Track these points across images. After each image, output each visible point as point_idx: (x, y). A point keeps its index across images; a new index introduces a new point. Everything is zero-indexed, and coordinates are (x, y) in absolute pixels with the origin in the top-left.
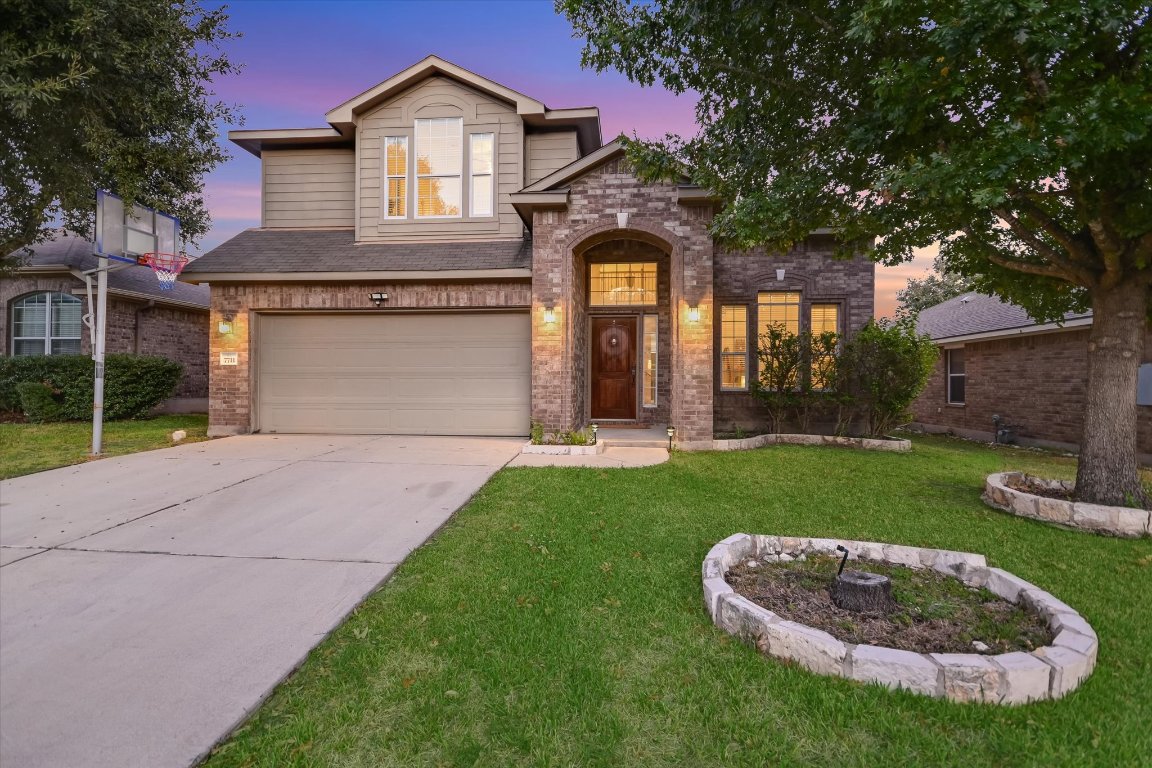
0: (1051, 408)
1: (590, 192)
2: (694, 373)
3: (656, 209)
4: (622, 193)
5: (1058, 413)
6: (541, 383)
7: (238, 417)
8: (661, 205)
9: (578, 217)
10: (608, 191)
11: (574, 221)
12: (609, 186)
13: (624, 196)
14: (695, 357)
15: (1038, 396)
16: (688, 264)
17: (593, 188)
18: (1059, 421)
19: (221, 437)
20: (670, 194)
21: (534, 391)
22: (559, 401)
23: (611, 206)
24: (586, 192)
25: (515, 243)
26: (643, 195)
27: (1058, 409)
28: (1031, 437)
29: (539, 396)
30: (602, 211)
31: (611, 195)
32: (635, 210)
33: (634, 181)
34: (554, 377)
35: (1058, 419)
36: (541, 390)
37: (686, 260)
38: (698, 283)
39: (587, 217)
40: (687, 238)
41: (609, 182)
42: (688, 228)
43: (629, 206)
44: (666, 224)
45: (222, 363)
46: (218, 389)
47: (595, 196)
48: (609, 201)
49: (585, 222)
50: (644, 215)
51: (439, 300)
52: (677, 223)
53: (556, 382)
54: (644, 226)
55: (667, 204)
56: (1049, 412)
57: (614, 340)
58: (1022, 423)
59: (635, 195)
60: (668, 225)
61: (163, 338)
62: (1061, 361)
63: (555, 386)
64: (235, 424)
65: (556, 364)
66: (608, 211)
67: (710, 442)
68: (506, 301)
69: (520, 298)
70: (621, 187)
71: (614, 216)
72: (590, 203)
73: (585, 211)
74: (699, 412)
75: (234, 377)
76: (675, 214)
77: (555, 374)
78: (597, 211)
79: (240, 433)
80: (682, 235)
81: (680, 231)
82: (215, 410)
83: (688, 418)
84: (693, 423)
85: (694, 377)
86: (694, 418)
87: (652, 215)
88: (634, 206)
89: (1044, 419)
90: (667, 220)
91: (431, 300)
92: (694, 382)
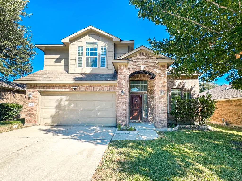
0: (237, 117)
1: (133, 60)
2: (162, 110)
3: (151, 65)
4: (142, 61)
5: (239, 118)
6: (119, 112)
7: (33, 121)
8: (153, 64)
9: (130, 67)
10: (139, 60)
11: (129, 68)
12: (139, 59)
13: (143, 62)
14: (162, 105)
15: (233, 114)
16: (160, 80)
17: (134, 59)
18: (240, 120)
19: (29, 127)
20: (155, 61)
21: (118, 114)
22: (125, 117)
23: (139, 64)
24: (132, 60)
25: (112, 74)
26: (148, 61)
27: (239, 117)
28: (232, 124)
29: (119, 116)
30: (137, 65)
31: (139, 61)
32: (146, 65)
33: (146, 58)
34: (123, 111)
35: (239, 120)
36: (120, 114)
37: (160, 79)
38: (163, 85)
39: (133, 67)
40: (160, 73)
41: (139, 58)
42: (160, 71)
43: (144, 64)
44: (154, 69)
45: (29, 106)
46: (28, 113)
47: (135, 61)
48: (139, 63)
49: (132, 68)
50: (148, 67)
51: (91, 89)
52: (157, 69)
53: (124, 112)
54: (148, 70)
55: (154, 64)
56: (237, 118)
57: (136, 100)
58: (229, 120)
59: (146, 62)
60: (155, 69)
61: (19, 99)
62: (240, 106)
63: (124, 113)
64: (32, 123)
65: (124, 107)
66: (138, 66)
67: (167, 129)
68: (110, 90)
69: (114, 89)
70: (142, 59)
71: (140, 67)
72: (133, 63)
73: (132, 65)
74: (163, 121)
75: (33, 110)
76: (157, 67)
77: (123, 110)
78: (135, 66)
79: (34, 125)
80: (158, 72)
81: (158, 71)
82: (27, 119)
83: (161, 122)
84: (162, 124)
85: (162, 111)
86: (162, 122)
87: (150, 67)
88: (146, 64)
89: (235, 120)
90: (154, 68)
91: (89, 89)
92: (162, 112)
